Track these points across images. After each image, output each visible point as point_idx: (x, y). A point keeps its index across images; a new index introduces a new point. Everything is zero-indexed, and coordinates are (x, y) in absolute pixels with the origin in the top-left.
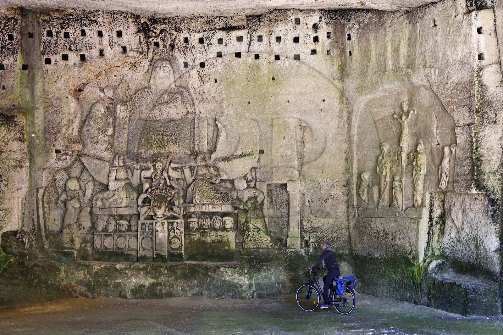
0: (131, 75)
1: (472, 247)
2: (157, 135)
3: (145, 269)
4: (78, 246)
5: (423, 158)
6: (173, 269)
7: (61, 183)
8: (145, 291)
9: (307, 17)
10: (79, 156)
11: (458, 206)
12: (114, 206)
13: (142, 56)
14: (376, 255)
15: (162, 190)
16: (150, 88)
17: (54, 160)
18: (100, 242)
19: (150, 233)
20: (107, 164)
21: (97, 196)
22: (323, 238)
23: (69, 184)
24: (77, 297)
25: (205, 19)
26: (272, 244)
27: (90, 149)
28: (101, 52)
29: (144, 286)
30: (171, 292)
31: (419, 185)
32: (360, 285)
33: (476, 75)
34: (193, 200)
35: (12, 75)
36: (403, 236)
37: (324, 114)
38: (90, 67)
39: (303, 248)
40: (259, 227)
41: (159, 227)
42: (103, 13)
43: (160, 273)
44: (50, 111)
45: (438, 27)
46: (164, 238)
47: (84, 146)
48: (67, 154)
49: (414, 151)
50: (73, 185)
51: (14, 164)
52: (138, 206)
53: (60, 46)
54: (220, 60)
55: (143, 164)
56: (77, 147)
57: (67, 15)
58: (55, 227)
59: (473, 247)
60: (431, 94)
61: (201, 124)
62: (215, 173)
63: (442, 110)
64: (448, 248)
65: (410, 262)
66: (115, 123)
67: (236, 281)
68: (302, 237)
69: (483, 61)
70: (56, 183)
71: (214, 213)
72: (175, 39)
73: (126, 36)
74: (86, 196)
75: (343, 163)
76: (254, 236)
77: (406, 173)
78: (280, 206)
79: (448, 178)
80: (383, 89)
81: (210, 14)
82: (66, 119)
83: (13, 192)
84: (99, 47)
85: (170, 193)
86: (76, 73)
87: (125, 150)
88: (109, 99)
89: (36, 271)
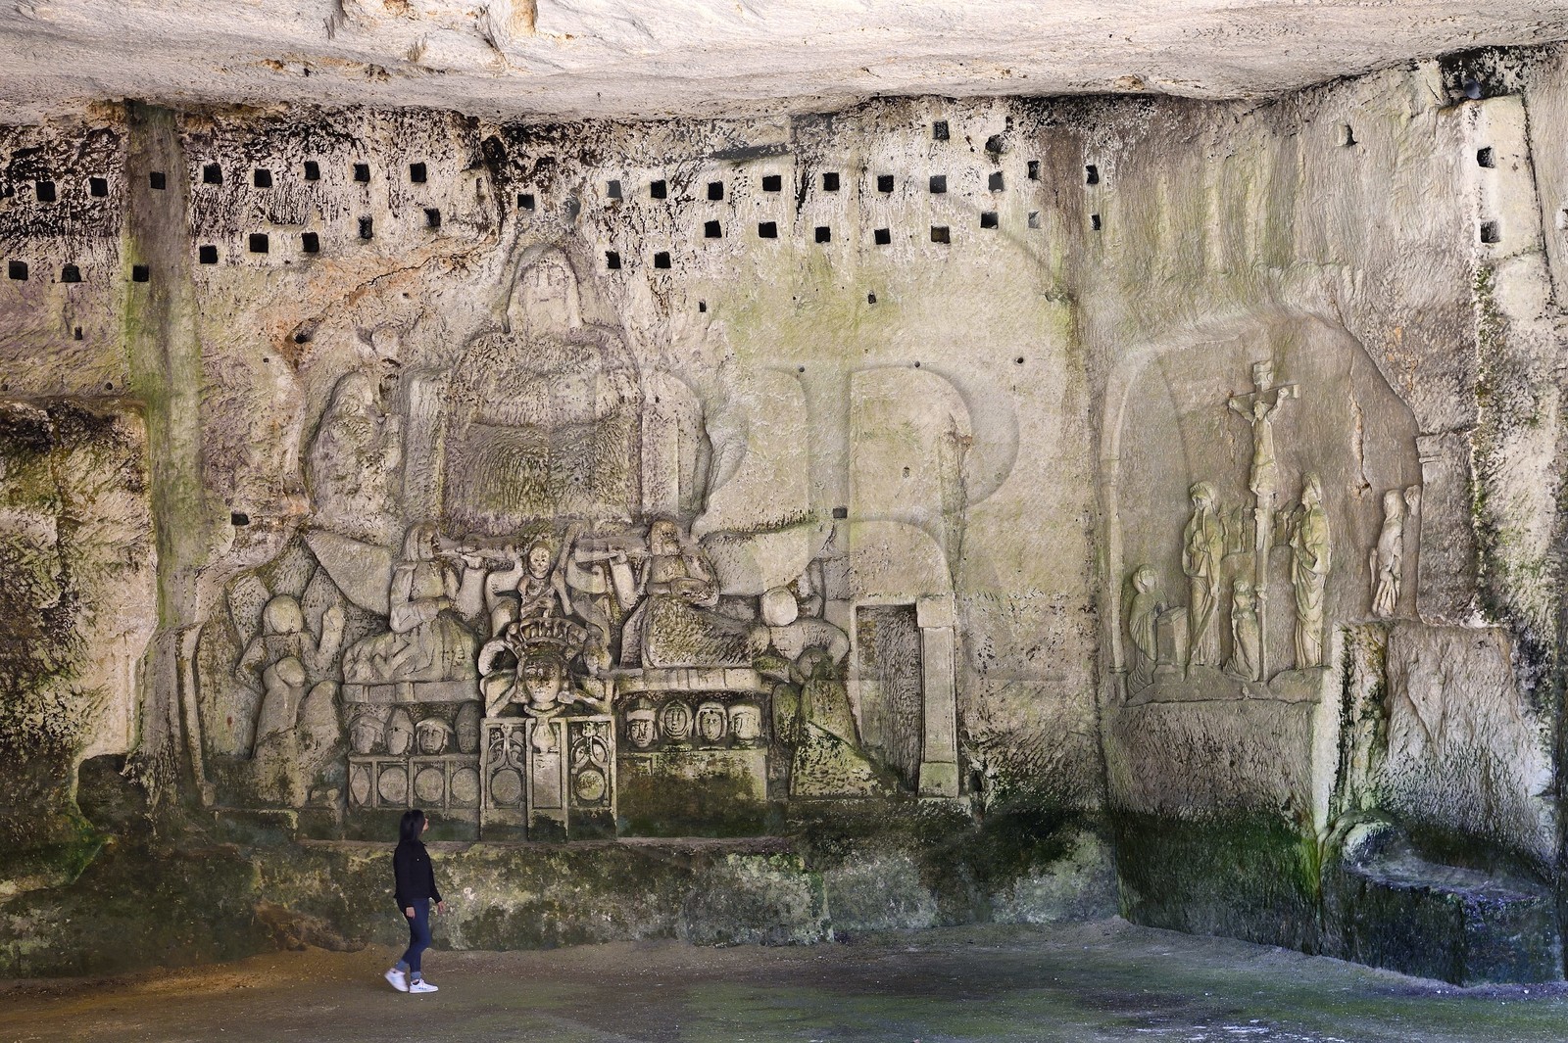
0: (453, 292)
1: (1472, 785)
2: (531, 468)
3: (503, 861)
4: (300, 797)
5: (1321, 525)
6: (585, 862)
7: (247, 613)
8: (504, 927)
9: (970, 118)
10: (301, 531)
11: (1427, 666)
12: (407, 677)
13: (485, 235)
14: (1184, 812)
15: (551, 628)
16: (507, 331)
17: (229, 545)
18: (368, 786)
19: (516, 755)
20: (385, 553)
21: (357, 649)
22: (1025, 762)
23: (273, 614)
24: (302, 948)
25: (671, 125)
26: (875, 782)
27: (334, 511)
28: (366, 228)
29: (502, 913)
30: (583, 929)
31: (1312, 604)
32: (1137, 899)
33: (1476, 285)
34: (640, 656)
35: (105, 296)
36: (1265, 753)
37: (1021, 398)
38: (332, 272)
39: (966, 794)
40: (836, 733)
41: (542, 739)
42: (373, 114)
43: (550, 875)
44: (217, 400)
45: (1359, 147)
46: (557, 770)
47: (316, 502)
48: (268, 528)
49: (1292, 506)
50: (284, 617)
51: (114, 559)
52: (480, 677)
53: (245, 209)
54: (714, 244)
55: (491, 554)
56: (298, 506)
57: (267, 119)
58: (231, 741)
59: (1475, 784)
60: (1343, 340)
61: (659, 432)
62: (706, 577)
63: (1375, 387)
64: (1401, 787)
65: (1287, 830)
66: (406, 433)
67: (772, 894)
68: (963, 762)
69: (1497, 245)
70: (234, 612)
71: (704, 697)
72: (581, 185)
73: (438, 178)
74: (322, 650)
75: (1081, 540)
76: (823, 761)
77: (1271, 570)
78: (897, 671)
79: (1398, 583)
80: (1197, 327)
81: (686, 111)
82: (263, 424)
83: (112, 641)
84: (358, 212)
85: (574, 637)
86: (292, 289)
87: (436, 511)
88: (387, 364)
89: (182, 872)
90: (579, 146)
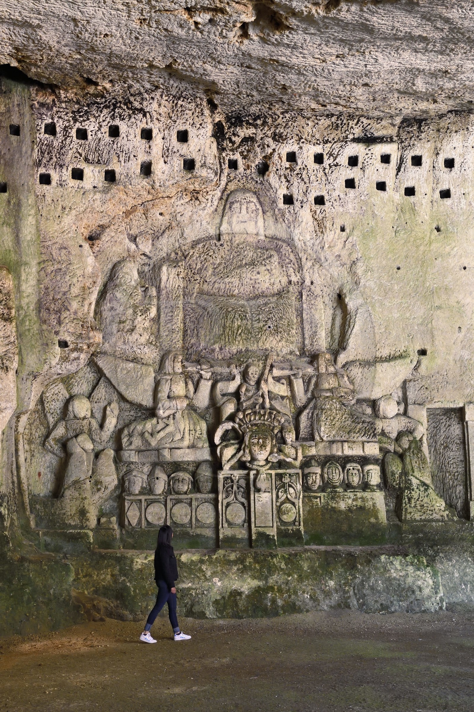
0: (190, 213)
2: (242, 319)
3: (240, 560)
6: (295, 560)
7: (54, 406)
8: (242, 603)
10: (93, 355)
12: (167, 445)
17: (57, 360)
18: (138, 514)
19: (241, 494)
20: (150, 369)
21: (132, 428)
24: (102, 620)
26: (448, 512)
27: (116, 343)
29: (240, 594)
30: (294, 604)
34: (313, 434)
38: (122, 195)
40: (427, 482)
41: (263, 483)
43: (272, 569)
44: (50, 269)
46: (270, 503)
47: (106, 336)
48: (81, 350)
50: (82, 408)
53: (70, 152)
54: (351, 192)
55: (219, 369)
56: (99, 337)
57: (92, 95)
58: (40, 488)
61: (313, 302)
66: (160, 297)
67: (410, 580)
70: (46, 405)
71: (350, 458)
72: (271, 154)
73: (196, 140)
74: (105, 429)
76: (420, 499)
78: (445, 448)
82: (78, 285)
84: (142, 158)
86: (98, 203)
87: (180, 344)
88: (143, 257)
89: (28, 570)
90: (273, 129)
